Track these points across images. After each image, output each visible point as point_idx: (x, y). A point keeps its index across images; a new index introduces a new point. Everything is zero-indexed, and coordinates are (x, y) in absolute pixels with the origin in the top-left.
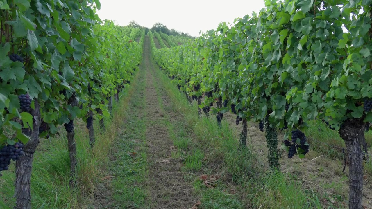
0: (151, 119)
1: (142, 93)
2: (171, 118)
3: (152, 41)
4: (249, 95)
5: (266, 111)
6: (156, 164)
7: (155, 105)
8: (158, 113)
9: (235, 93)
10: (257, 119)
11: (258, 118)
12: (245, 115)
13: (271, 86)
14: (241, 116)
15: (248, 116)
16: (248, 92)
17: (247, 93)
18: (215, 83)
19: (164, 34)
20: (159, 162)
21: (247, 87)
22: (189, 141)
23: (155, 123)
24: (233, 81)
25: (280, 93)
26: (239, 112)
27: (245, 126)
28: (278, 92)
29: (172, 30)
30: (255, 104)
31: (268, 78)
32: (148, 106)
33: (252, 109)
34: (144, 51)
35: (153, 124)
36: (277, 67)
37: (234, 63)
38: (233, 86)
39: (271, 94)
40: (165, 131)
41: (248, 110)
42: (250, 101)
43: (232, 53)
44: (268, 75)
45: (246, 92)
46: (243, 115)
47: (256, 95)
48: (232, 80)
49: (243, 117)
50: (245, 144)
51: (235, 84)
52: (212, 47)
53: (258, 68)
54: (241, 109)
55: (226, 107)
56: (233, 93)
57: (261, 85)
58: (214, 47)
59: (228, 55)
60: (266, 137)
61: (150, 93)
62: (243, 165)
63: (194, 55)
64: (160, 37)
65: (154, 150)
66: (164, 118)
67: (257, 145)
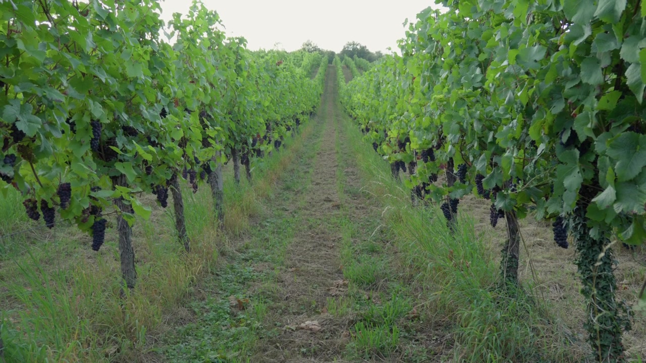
0: (312, 215)
1: (309, 164)
2: (356, 211)
3: (340, 72)
4: (519, 144)
5: (577, 189)
6: (285, 332)
7: (329, 186)
8: (330, 201)
9: (483, 146)
10: (546, 213)
11: (551, 211)
12: (513, 203)
13: (593, 105)
14: (500, 205)
15: (520, 205)
16: (517, 137)
17: (514, 138)
18: (437, 127)
19: (361, 59)
20: (294, 328)
21: (515, 121)
22: (380, 264)
23: (319, 222)
24: (476, 112)
25: (628, 126)
26: (495, 194)
27: (513, 230)
28: (623, 124)
29: (376, 53)
30: (541, 168)
31: (584, 81)
32: (314, 187)
33: (532, 184)
34: (326, 91)
35: (314, 226)
36: (618, 38)
37: (478, 71)
38: (475, 125)
39: (597, 131)
40: (334, 241)
41: (520, 187)
42: (525, 161)
43: (472, 48)
44: (582, 73)
45: (510, 135)
46: (507, 201)
47: (542, 141)
48: (474, 110)
49: (505, 205)
50: (515, 277)
51: (480, 120)
52: (429, 46)
53: (548, 54)
54: (500, 185)
55: (464, 182)
56: (476, 145)
57: (559, 107)
58: (432, 47)
59: (462, 53)
60: (579, 265)
61: (325, 163)
62: (512, 344)
63: (397, 78)
64: (354, 65)
65: (293, 292)
66: (340, 212)
67: (545, 269)
